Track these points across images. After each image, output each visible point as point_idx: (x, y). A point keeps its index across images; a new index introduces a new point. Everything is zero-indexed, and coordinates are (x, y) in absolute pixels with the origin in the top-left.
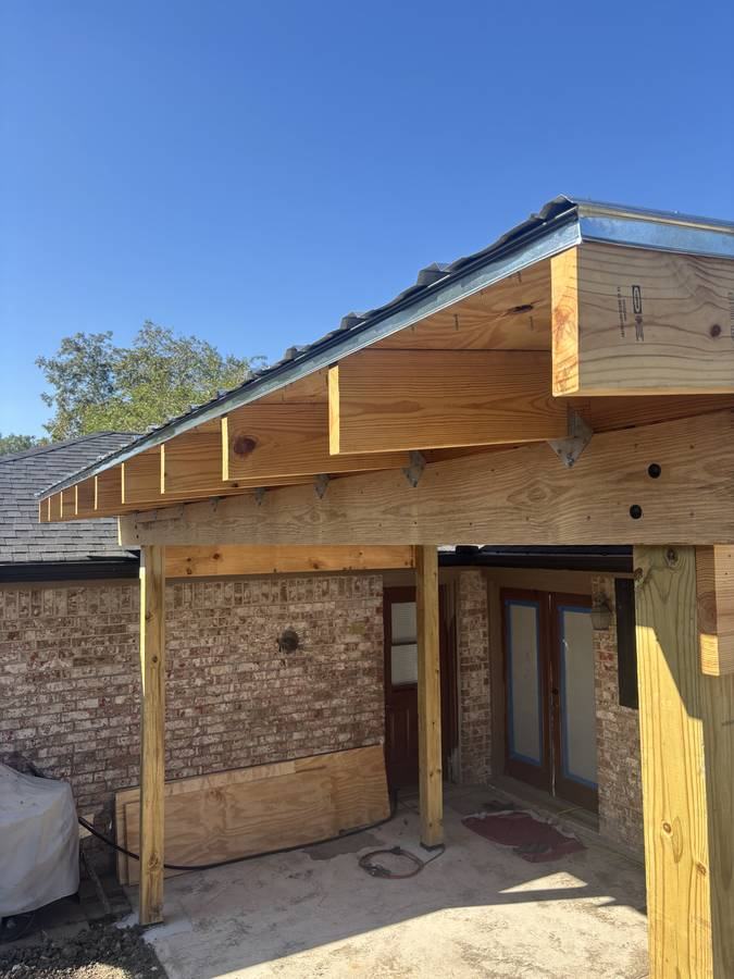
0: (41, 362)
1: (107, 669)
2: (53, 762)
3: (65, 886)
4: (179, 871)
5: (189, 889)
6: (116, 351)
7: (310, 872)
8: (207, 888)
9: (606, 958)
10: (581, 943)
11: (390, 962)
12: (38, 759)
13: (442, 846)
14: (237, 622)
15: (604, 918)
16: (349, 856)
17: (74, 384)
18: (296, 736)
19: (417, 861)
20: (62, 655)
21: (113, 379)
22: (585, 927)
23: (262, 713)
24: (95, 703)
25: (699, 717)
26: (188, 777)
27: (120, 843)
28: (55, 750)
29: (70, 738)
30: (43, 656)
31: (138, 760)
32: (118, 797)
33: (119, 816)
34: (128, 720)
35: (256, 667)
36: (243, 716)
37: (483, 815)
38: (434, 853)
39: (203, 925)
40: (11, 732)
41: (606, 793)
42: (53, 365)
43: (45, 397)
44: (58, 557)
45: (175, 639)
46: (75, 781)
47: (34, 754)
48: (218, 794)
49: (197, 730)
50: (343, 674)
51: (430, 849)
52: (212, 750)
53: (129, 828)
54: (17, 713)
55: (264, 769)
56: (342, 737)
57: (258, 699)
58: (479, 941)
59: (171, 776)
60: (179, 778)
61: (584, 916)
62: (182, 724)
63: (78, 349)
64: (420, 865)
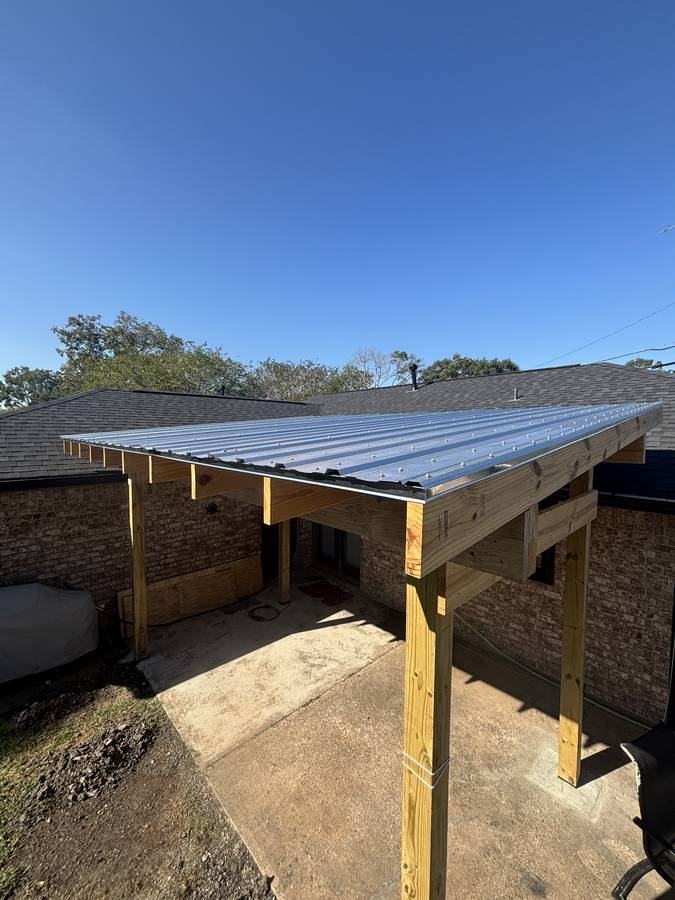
0: (55, 330)
1: (109, 529)
2: (79, 580)
3: (90, 646)
4: (156, 628)
5: (161, 637)
6: (103, 327)
7: (224, 622)
8: (170, 635)
9: (363, 651)
10: (352, 644)
11: (265, 665)
12: (71, 580)
13: (288, 602)
14: (183, 501)
15: (361, 631)
16: (243, 611)
17: (77, 344)
18: (216, 554)
19: (277, 611)
20: (82, 523)
21: (101, 342)
22: (353, 636)
23: (198, 545)
24: (103, 547)
25: (434, 631)
26: (158, 580)
27: (121, 617)
28: (80, 573)
29: (89, 567)
30: (70, 524)
31: (130, 574)
32: (119, 594)
33: (120, 604)
34: (123, 555)
35: (194, 522)
36: (188, 547)
37: (308, 583)
38: (284, 607)
39: (169, 656)
40: (53, 566)
41: (363, 572)
42: (63, 332)
43: (59, 351)
44: (77, 472)
45: (148, 511)
46: (93, 588)
47: (68, 577)
48: (175, 587)
49: (162, 557)
50: (240, 522)
51: (283, 604)
52: (171, 565)
53: (126, 609)
54: (56, 556)
55: (199, 572)
56: (239, 553)
57: (196, 538)
58: (307, 649)
59: (149, 581)
60: (153, 582)
61: (353, 631)
62: (154, 554)
63: (79, 324)
64: (279, 613)
